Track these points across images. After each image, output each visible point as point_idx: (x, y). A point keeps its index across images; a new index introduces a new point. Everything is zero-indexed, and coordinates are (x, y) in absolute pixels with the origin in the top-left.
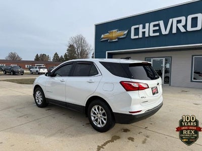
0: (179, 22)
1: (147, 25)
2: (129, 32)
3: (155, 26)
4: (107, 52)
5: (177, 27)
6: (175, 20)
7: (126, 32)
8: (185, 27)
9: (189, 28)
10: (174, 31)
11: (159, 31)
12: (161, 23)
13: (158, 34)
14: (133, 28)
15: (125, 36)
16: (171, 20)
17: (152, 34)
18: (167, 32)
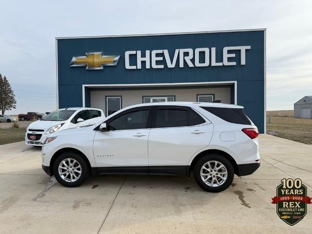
0: (186, 54)
1: (148, 52)
2: (122, 59)
3: (157, 55)
4: (84, 86)
5: (184, 60)
6: (182, 51)
7: (117, 58)
8: (193, 60)
9: (198, 64)
10: (181, 65)
11: (164, 62)
12: (166, 52)
13: (162, 66)
14: (127, 54)
15: (115, 64)
16: (177, 51)
17: (154, 66)
18: (173, 66)
